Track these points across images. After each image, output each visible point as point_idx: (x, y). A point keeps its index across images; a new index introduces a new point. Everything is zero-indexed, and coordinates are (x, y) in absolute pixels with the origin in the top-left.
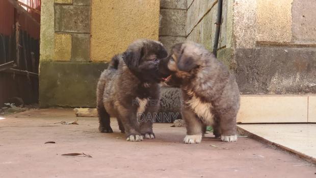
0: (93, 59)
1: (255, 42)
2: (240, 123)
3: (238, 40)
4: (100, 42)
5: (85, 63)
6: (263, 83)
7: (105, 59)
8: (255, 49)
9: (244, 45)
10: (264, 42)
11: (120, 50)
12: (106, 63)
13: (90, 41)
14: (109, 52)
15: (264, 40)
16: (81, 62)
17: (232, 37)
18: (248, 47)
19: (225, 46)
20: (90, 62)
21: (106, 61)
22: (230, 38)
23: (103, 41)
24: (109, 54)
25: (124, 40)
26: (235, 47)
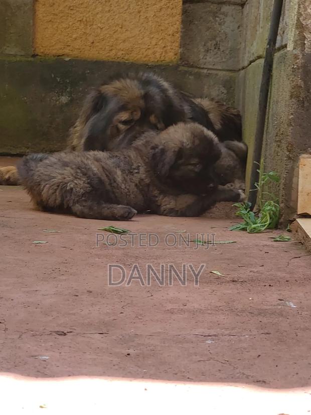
0: (40, 51)
3: (307, 35)
4: (56, 12)
5: (23, 59)
7: (67, 51)
11: (99, 31)
12: (67, 59)
13: (34, 11)
14: (74, 36)
16: (15, 56)
17: (297, 28)
19: (286, 46)
20: (34, 56)
21: (68, 56)
22: (294, 30)
23: (62, 12)
24: (76, 39)
25: (107, 9)
26: (303, 50)
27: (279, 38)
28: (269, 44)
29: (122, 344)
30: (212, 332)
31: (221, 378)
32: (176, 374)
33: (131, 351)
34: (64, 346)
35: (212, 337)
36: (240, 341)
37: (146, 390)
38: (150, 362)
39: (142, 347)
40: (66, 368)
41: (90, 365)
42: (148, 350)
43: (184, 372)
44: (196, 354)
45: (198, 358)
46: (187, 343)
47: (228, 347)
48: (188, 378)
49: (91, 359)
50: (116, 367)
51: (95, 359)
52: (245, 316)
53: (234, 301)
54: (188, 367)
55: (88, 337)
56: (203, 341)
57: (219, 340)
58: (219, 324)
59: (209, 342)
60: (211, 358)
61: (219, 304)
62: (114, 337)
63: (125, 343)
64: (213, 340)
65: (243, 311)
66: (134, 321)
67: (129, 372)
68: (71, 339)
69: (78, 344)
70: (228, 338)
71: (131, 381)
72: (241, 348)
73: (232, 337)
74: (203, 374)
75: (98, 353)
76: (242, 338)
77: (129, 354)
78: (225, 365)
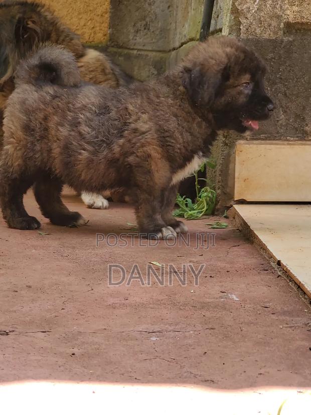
1: (282, 25)
2: (242, 202)
3: (243, 20)
6: (297, 116)
8: (282, 41)
9: (258, 31)
10: (302, 24)
15: (305, 21)
17: (232, 13)
18: (266, 36)
22: (229, 15)
26: (238, 35)
27: (213, 22)
28: (203, 28)
29: (66, 343)
30: (156, 328)
31: (169, 378)
32: (123, 374)
33: (75, 351)
34: (7, 347)
35: (157, 334)
36: (185, 337)
37: (94, 392)
38: (95, 362)
39: (86, 346)
40: (11, 371)
41: (35, 367)
42: (92, 349)
43: (131, 372)
44: (141, 352)
45: (144, 356)
46: (131, 340)
47: (173, 343)
48: (136, 379)
49: (36, 360)
50: (62, 368)
51: (39, 361)
52: (188, 310)
53: (176, 294)
54: (135, 366)
55: (31, 337)
56: (148, 338)
57: (163, 336)
58: (162, 319)
59: (154, 339)
60: (157, 356)
61: (160, 298)
62: (57, 336)
63: (69, 342)
64: (158, 337)
65: (185, 305)
66: (76, 318)
67: (76, 374)
68: (14, 339)
69: (21, 344)
70: (172, 334)
71: (78, 383)
72: (187, 344)
73: (176, 333)
74: (150, 374)
75: (42, 354)
76: (187, 334)
77: (73, 354)
78: (171, 364)
